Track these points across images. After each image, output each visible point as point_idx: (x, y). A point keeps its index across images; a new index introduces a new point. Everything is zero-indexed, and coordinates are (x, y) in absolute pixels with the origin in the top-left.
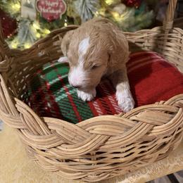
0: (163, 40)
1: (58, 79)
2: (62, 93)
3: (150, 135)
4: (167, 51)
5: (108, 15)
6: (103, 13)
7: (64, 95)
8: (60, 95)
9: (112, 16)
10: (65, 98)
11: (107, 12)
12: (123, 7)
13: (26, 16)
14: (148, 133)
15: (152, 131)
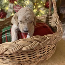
0: (49, 19)
1: (5, 31)
2: (4, 35)
3: (22, 50)
4: (50, 23)
5: (38, 11)
6: (36, 11)
7: (4, 36)
8: (3, 36)
9: (40, 11)
10: (5, 37)
11: (38, 10)
12: (44, 8)
13: (9, 11)
14: (21, 49)
15: (23, 48)
